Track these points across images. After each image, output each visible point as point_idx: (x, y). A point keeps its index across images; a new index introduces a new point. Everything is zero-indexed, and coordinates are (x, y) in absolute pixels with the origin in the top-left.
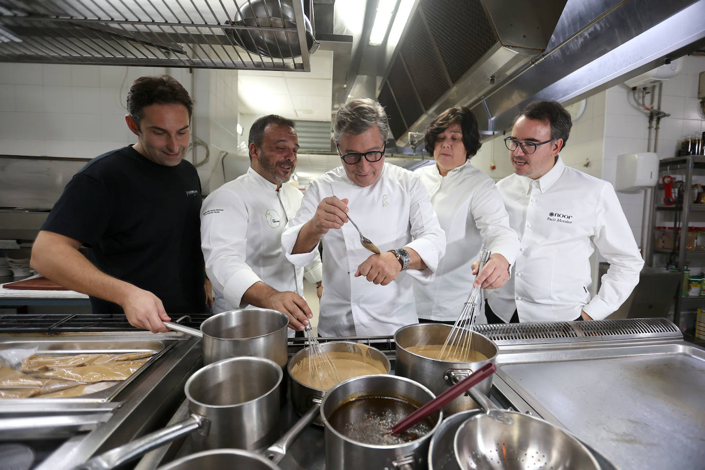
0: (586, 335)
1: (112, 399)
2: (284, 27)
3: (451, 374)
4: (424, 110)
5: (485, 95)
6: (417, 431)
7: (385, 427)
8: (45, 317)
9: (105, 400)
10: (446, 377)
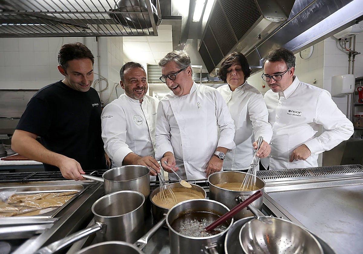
0: (316, 175)
1: (54, 216)
2: (141, 11)
3: (239, 198)
4: (223, 56)
5: (257, 45)
6: (220, 229)
7: (202, 228)
8: (20, 174)
9: (50, 217)
10: (236, 199)
